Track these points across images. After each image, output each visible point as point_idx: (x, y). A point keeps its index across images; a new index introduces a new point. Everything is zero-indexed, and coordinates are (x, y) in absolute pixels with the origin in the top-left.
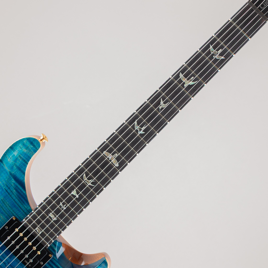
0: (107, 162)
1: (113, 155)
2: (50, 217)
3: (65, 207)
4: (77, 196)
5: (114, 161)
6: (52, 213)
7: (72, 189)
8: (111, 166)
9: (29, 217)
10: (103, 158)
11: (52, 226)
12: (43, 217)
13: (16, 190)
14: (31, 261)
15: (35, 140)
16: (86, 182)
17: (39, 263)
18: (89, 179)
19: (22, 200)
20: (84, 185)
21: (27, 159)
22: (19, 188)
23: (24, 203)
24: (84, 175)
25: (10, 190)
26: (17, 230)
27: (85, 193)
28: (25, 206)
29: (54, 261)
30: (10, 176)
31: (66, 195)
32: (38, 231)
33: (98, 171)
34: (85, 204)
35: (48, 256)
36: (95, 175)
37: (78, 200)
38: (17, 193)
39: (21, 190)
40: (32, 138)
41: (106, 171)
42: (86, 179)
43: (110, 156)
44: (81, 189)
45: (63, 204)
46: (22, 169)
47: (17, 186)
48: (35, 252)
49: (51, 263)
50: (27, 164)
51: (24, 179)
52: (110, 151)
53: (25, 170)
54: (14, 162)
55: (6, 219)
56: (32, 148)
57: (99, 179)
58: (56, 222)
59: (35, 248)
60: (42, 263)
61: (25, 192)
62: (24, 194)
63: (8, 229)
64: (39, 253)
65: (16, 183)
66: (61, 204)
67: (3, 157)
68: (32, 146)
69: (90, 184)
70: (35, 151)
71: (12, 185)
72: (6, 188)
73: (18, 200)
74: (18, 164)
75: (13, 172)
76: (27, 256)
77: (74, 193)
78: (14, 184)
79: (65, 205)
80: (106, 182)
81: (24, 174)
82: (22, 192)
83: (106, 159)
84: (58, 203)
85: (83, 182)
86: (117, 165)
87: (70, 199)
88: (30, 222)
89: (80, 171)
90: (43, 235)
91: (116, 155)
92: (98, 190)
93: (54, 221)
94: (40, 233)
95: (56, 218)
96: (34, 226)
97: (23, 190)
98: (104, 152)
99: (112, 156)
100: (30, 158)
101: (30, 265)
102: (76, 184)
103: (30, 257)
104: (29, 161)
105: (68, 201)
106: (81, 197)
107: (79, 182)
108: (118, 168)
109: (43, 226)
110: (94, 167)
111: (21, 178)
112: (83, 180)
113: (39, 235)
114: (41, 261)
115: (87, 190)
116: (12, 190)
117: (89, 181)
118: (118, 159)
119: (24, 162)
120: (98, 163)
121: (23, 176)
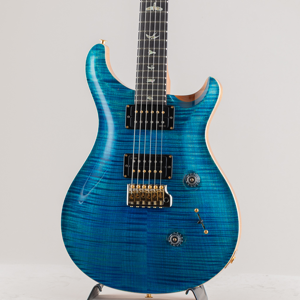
0: (153, 14)
1: (152, 5)
2: (149, 82)
3: (153, 67)
4: (154, 53)
5: (156, 9)
6: (148, 79)
7: (147, 51)
8: (158, 14)
9: (136, 95)
10: (148, 14)
11: (155, 87)
12: (145, 86)
13: (114, 88)
14: (163, 122)
15: (97, 45)
16: (151, 39)
17: (170, 119)
18: (152, 34)
19: (123, 91)
20: (152, 42)
21: (103, 62)
22: (114, 85)
23: (125, 91)
24: (147, 35)
25: (110, 91)
26: (136, 112)
27: (157, 46)
28: (128, 92)
29: (179, 109)
30: (102, 82)
31: (146, 59)
32: (150, 98)
33: (153, 24)
34: (163, 53)
35: (170, 109)
36: (152, 29)
37: (157, 54)
38: (116, 89)
39: (117, 86)
40: (94, 46)
41: (158, 19)
42: (150, 36)
43: (151, 8)
44: (152, 46)
45: (150, 66)
46: (106, 71)
47: (112, 85)
48: (160, 114)
49: (177, 113)
50: (106, 65)
51: (113, 77)
52: (149, 5)
53: (108, 70)
54: (97, 71)
55: (123, 112)
56: (100, 52)
57: (157, 29)
58: (156, 82)
59: (158, 112)
60: (171, 118)
61: (121, 85)
62: (121, 86)
63: (131, 117)
64: (163, 112)
65: (110, 84)
66: (149, 67)
67: (87, 77)
68: (99, 51)
69: (155, 38)
70: (104, 52)
71: (108, 87)
72: (106, 93)
73: (120, 92)
74: (100, 71)
75: (102, 79)
76: (157, 122)
77: (150, 52)
78: (109, 85)
79: (152, 66)
80: (164, 27)
81: (110, 73)
82: (119, 86)
83: (151, 12)
84: (146, 68)
85: (150, 40)
86: (161, 9)
87: (151, 59)
88: (139, 98)
89: (142, 36)
90: (155, 98)
91: (155, 3)
92: (164, 36)
93: (154, 83)
94: (152, 99)
95: (154, 79)
96: (145, 98)
97: (118, 84)
98: (146, 9)
99: (152, 7)
100: (105, 60)
101: (165, 126)
102: (147, 46)
103: (160, 120)
104: (105, 62)
105: (151, 61)
106: (156, 51)
107: (147, 42)
108: (164, 10)
109: (150, 93)
110: (148, 24)
111: (110, 78)
112: (149, 39)
113: (152, 101)
114: (170, 116)
115: (157, 42)
116: (111, 90)
117: (153, 36)
118: (158, 5)
119: (103, 66)
120: (148, 19)
121: (110, 75)
